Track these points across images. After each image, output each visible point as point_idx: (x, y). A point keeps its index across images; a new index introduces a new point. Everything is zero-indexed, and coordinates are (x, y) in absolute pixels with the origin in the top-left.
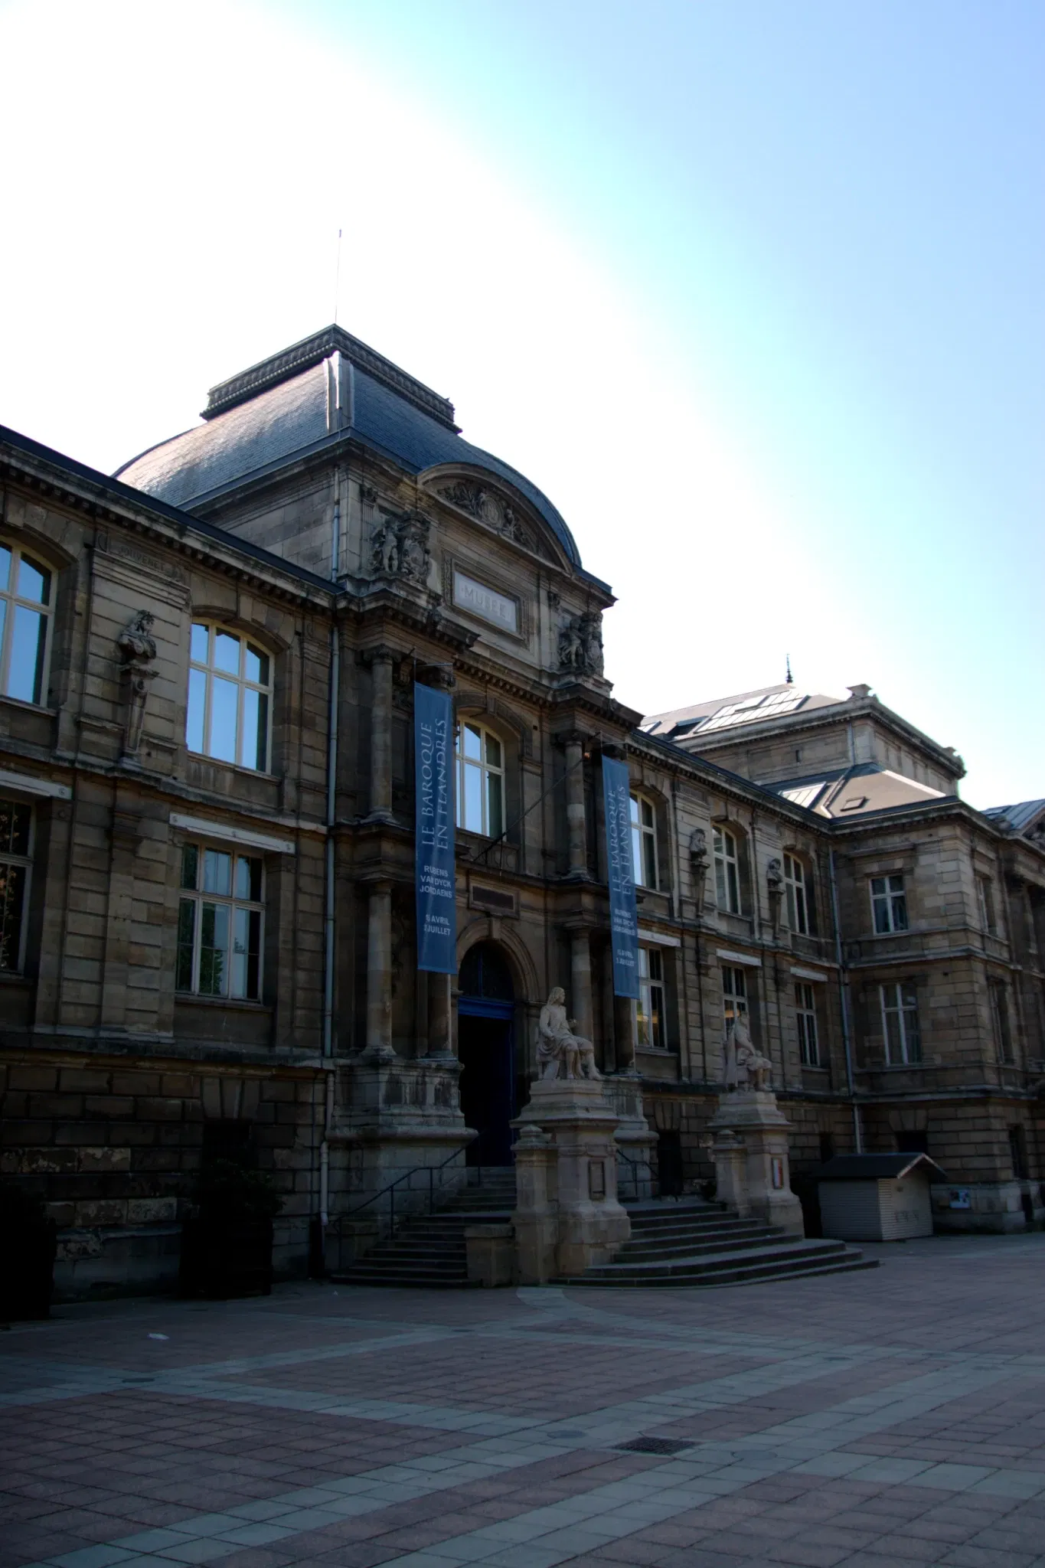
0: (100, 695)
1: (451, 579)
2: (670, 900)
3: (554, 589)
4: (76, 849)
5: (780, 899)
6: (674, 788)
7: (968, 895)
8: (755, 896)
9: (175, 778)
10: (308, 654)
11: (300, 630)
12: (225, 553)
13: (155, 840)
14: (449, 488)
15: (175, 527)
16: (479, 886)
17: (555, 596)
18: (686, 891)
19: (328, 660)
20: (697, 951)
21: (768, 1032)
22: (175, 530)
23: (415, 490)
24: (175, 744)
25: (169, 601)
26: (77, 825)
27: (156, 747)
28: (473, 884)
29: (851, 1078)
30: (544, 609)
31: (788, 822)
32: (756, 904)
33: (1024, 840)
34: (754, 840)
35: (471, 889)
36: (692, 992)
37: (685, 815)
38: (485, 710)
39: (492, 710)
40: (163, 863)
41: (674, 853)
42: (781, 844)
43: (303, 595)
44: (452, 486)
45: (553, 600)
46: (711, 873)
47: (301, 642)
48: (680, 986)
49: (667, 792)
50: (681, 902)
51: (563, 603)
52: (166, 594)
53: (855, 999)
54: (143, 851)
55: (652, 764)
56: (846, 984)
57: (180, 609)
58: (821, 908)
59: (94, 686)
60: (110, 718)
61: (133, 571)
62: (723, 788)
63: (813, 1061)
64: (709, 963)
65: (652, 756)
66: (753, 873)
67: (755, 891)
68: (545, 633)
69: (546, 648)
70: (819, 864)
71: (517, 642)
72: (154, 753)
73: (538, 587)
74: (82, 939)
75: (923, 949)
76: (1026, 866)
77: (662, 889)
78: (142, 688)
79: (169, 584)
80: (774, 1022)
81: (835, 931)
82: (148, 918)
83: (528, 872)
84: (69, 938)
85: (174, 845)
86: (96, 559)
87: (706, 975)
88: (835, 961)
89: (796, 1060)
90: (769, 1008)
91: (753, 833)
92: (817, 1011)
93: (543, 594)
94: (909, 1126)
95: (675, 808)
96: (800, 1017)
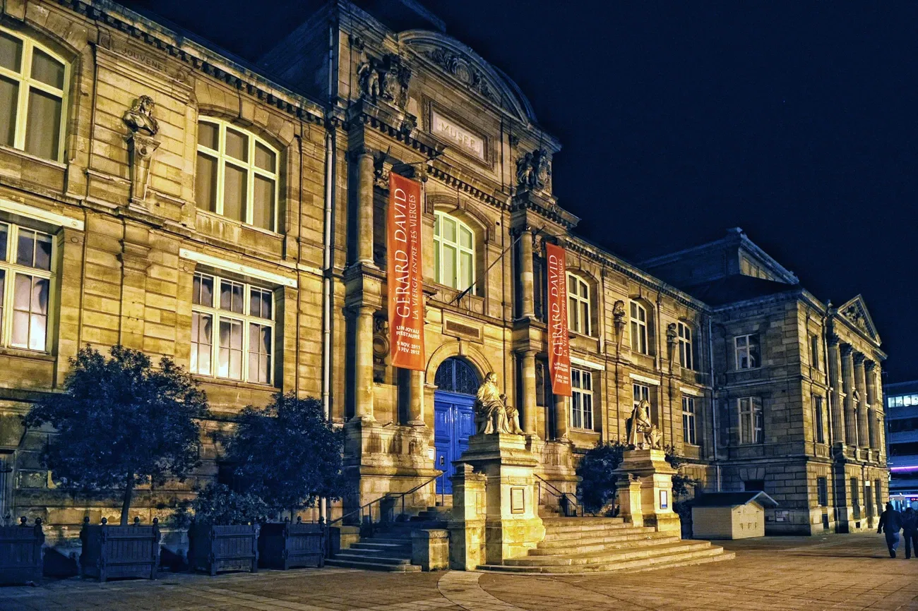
0: (107, 156)
1: (430, 116)
2: (599, 343)
3: (514, 134)
4: (88, 266)
5: (674, 347)
6: (603, 274)
7: (802, 344)
8: (658, 345)
9: (184, 225)
10: (305, 151)
11: (298, 133)
12: (221, 63)
13: (164, 266)
14: (428, 52)
15: (172, 36)
16: (451, 321)
17: (515, 138)
18: (609, 338)
19: (324, 158)
20: (616, 373)
21: (663, 424)
22: (172, 39)
23: (397, 45)
24: (182, 199)
25: (173, 95)
26: (88, 249)
27: (165, 200)
28: (446, 319)
29: (716, 451)
30: (506, 147)
31: (682, 302)
32: (658, 349)
33: (841, 315)
34: (658, 312)
35: (445, 322)
36: (612, 397)
37: (611, 292)
38: (458, 207)
39: (463, 207)
40: (175, 283)
41: (602, 314)
42: (676, 316)
43: (298, 105)
44: (431, 51)
45: (513, 141)
46: (628, 328)
47: (300, 142)
48: (603, 394)
49: (598, 277)
50: (606, 345)
51: (520, 144)
52: (171, 90)
53: (721, 408)
54: (154, 272)
55: (587, 257)
56: (716, 399)
57: (185, 103)
58: (702, 355)
59: (99, 148)
60: (118, 174)
61: (137, 68)
62: (638, 276)
63: (692, 442)
64: (624, 381)
65: (587, 252)
66: (657, 331)
67: (658, 342)
68: (507, 162)
69: (507, 172)
70: (702, 329)
71: (484, 166)
72: (162, 205)
73: (502, 131)
74: (99, 331)
75: (769, 378)
76: (840, 331)
77: (593, 336)
78: (145, 153)
79: (173, 83)
80: (667, 418)
81: (711, 368)
82: (161, 321)
83: (490, 315)
84: (85, 329)
85: (185, 272)
86: (98, 54)
87: (622, 388)
88: (710, 385)
89: (680, 439)
90: (664, 410)
91: (658, 307)
92: (696, 414)
93: (505, 137)
94: (753, 477)
95: (603, 287)
96: (685, 417)
